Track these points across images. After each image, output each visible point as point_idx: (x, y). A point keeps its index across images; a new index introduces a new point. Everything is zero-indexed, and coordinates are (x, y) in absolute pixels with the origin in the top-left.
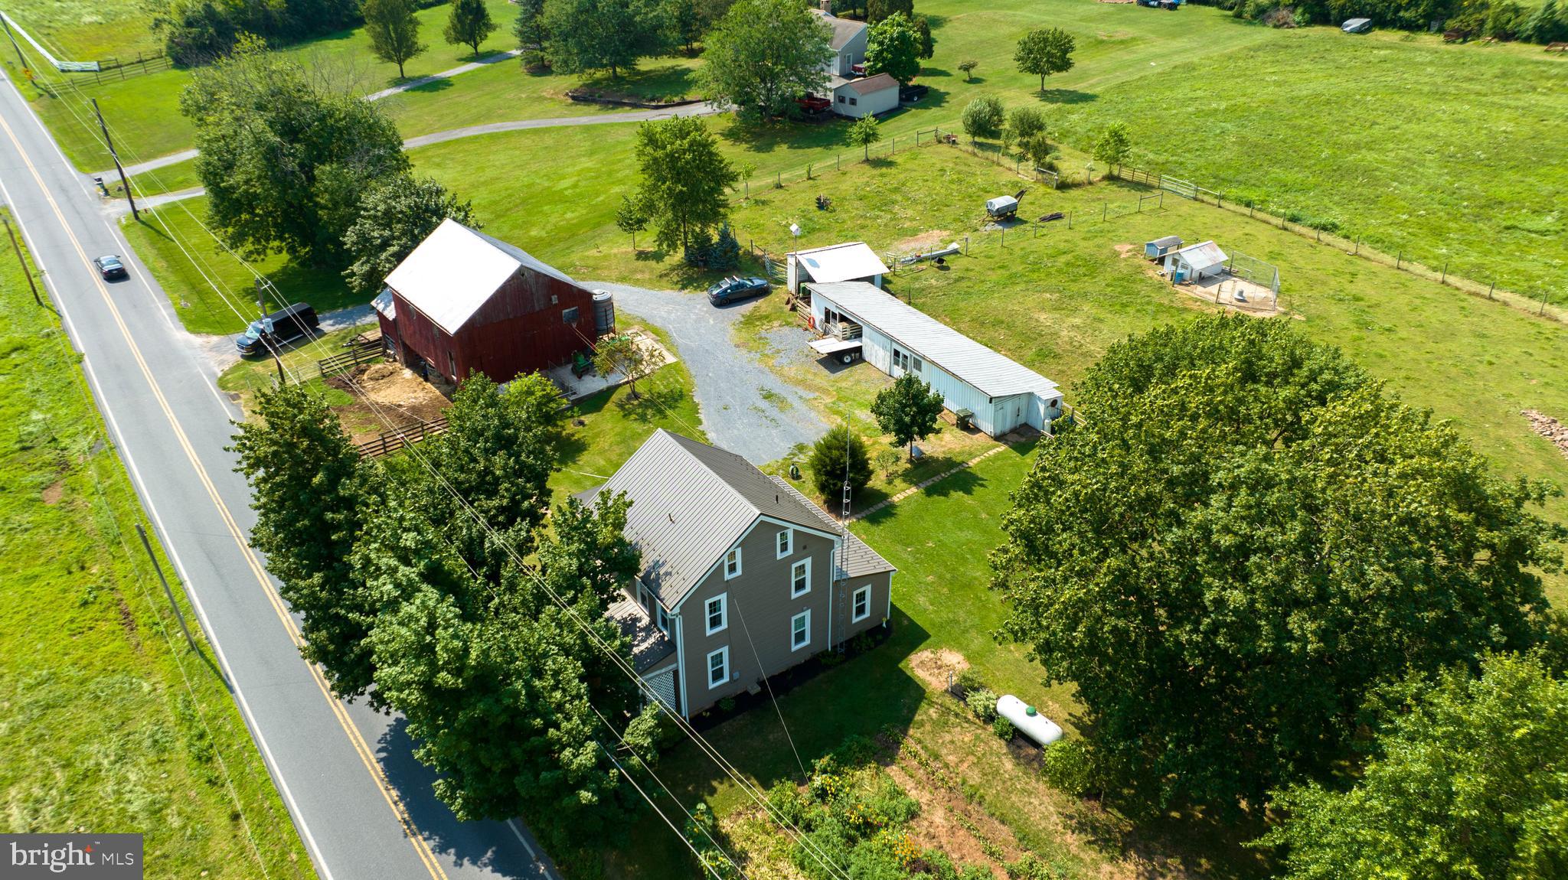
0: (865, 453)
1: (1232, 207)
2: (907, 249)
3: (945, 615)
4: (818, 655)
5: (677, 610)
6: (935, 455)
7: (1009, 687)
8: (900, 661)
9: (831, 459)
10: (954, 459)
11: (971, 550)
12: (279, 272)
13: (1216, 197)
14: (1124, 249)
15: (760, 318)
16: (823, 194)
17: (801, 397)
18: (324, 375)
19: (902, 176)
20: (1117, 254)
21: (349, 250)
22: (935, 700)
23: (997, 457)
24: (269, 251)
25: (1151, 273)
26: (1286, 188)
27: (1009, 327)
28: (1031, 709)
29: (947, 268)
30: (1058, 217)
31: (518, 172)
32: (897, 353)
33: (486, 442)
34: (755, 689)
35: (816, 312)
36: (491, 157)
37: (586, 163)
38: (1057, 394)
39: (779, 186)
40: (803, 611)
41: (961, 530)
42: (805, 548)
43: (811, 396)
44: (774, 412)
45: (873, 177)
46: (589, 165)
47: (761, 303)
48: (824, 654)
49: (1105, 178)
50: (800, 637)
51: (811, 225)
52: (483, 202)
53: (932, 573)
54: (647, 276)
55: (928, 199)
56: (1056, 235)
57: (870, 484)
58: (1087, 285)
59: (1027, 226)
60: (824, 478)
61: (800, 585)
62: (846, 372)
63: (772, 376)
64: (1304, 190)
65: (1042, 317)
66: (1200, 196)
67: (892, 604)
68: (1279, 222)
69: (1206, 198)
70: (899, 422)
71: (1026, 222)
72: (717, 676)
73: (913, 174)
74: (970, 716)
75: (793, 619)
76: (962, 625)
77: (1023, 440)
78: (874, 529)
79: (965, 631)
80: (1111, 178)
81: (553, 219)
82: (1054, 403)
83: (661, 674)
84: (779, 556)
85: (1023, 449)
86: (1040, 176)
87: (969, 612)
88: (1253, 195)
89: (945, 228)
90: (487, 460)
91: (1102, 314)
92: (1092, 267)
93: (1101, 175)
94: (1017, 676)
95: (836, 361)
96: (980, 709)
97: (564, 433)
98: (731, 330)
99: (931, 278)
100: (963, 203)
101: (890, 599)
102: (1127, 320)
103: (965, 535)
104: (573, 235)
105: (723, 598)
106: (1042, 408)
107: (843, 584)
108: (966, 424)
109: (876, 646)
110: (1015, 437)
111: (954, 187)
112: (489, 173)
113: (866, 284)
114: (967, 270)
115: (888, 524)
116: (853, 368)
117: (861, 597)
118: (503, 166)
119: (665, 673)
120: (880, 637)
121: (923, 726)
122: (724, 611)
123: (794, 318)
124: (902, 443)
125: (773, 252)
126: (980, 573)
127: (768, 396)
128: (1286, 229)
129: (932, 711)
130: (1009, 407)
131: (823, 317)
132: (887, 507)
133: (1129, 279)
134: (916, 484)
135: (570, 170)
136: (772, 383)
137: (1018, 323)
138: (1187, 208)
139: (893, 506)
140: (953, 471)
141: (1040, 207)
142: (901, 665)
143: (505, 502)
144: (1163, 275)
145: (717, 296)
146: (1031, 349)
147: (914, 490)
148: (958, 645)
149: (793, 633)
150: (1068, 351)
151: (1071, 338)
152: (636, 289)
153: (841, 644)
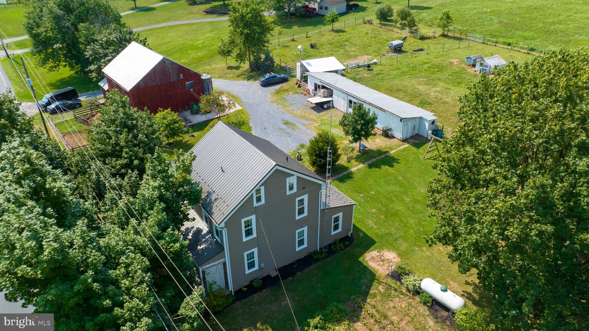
0: (336, 145)
1: (501, 46)
2: (353, 62)
3: (383, 230)
4: (311, 253)
5: (223, 225)
6: (372, 149)
7: (426, 273)
8: (360, 257)
9: (319, 148)
10: (382, 150)
11: (395, 195)
12: (67, 77)
13: (493, 42)
14: (455, 61)
15: (283, 91)
16: (313, 42)
17: (303, 124)
18: (76, 118)
19: (349, 36)
20: (453, 63)
21: (88, 58)
22: (381, 280)
23: (404, 150)
24: (60, 67)
25: (469, 70)
26: (525, 38)
27: (404, 92)
28: (444, 288)
29: (372, 70)
30: (422, 50)
31: (179, 39)
32: (350, 102)
33: (117, 127)
34: (274, 274)
35: (310, 86)
36: (169, 34)
37: (209, 35)
38: (434, 118)
39: (293, 40)
40: (303, 227)
41: (388, 185)
42: (304, 188)
43: (308, 123)
44: (289, 130)
45: (336, 36)
46: (210, 35)
47: (284, 85)
48: (315, 253)
49: (441, 36)
50: (301, 243)
51: (308, 54)
52: (163, 51)
53: (375, 208)
54: (232, 75)
55: (361, 44)
56: (421, 57)
57: (339, 162)
58: (439, 75)
59: (408, 54)
60: (314, 158)
61: (301, 212)
62: (325, 112)
63: (288, 115)
64: (533, 39)
65: (420, 87)
66: (486, 42)
67: (354, 225)
68: (526, 51)
69: (488, 43)
70: (354, 129)
71: (407, 52)
72: (251, 265)
73: (354, 35)
74: (404, 291)
75: (297, 231)
76: (394, 236)
77: (417, 142)
78: (342, 185)
79: (396, 240)
80: (444, 36)
81: (192, 56)
82: (433, 122)
83: (215, 265)
84: (288, 193)
85: (418, 146)
86: (412, 35)
87: (397, 229)
88: (510, 41)
89: (370, 55)
90: (117, 137)
91: (449, 86)
92: (441, 68)
93: (439, 35)
94: (430, 266)
95: (320, 107)
96: (411, 287)
97: (184, 141)
98: (269, 96)
99: (364, 73)
100: (377, 45)
101: (353, 222)
102: (462, 89)
103: (390, 188)
104: (200, 61)
105: (253, 218)
106: (427, 125)
107: (326, 211)
108: (387, 134)
109: (345, 248)
110: (413, 141)
111: (373, 39)
112: (167, 40)
113: (334, 74)
114: (381, 70)
115: (349, 182)
116: (329, 111)
117: (337, 220)
118: (173, 37)
119: (218, 264)
120: (347, 243)
121: (376, 297)
122: (254, 226)
123: (300, 90)
124: (355, 140)
125: (290, 65)
126: (401, 208)
127: (286, 123)
128: (529, 54)
129: (380, 287)
130: (410, 124)
131: (314, 88)
132: (348, 174)
133: (460, 73)
134: (363, 163)
135: (202, 37)
136: (288, 117)
137: (409, 90)
138: (480, 46)
139: (351, 173)
140: (382, 156)
141: (413, 46)
142: (360, 259)
143: (125, 161)
144: (475, 71)
145: (263, 81)
146: (416, 101)
147: (362, 165)
148: (392, 247)
149: (297, 240)
150: (435, 101)
151: (436, 96)
152: (226, 81)
153: (325, 247)
